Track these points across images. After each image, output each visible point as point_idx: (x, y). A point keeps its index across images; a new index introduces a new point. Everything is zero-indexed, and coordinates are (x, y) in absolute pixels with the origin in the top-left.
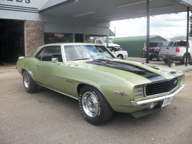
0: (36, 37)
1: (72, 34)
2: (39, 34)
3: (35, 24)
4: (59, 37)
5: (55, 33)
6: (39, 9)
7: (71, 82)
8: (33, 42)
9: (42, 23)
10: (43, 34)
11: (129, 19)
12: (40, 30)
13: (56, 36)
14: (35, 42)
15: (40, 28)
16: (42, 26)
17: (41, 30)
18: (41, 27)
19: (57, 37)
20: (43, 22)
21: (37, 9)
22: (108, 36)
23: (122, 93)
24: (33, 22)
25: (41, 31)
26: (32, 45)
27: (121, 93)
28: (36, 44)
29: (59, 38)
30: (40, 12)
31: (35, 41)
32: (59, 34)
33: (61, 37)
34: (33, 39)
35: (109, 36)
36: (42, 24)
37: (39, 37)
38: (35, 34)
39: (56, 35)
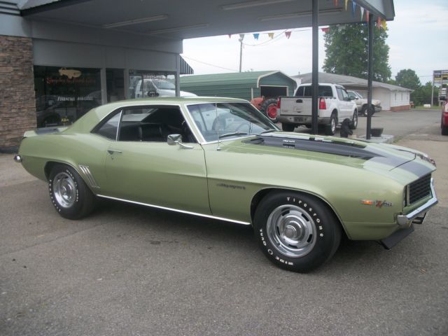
0: (16, 77)
1: (98, 70)
2: (22, 71)
3: (10, 43)
4: (70, 77)
5: (59, 68)
6: (21, 6)
7: (234, 187)
8: (8, 89)
9: (29, 41)
10: (33, 69)
11: (230, 35)
12: (24, 60)
13: (61, 75)
14: (12, 92)
15: (25, 55)
16: (28, 48)
17: (27, 59)
18: (24, 51)
19: (65, 77)
20: (31, 40)
21: (15, 4)
22: (178, 74)
23: (380, 202)
24: (6, 40)
25: (27, 62)
26: (5, 98)
27: (377, 201)
28: (16, 95)
29: (69, 79)
30: (24, 13)
31: (12, 89)
32: (68, 69)
33: (76, 76)
34: (6, 84)
35: (181, 73)
36: (28, 44)
37: (21, 76)
38: (11, 69)
39: (62, 72)
